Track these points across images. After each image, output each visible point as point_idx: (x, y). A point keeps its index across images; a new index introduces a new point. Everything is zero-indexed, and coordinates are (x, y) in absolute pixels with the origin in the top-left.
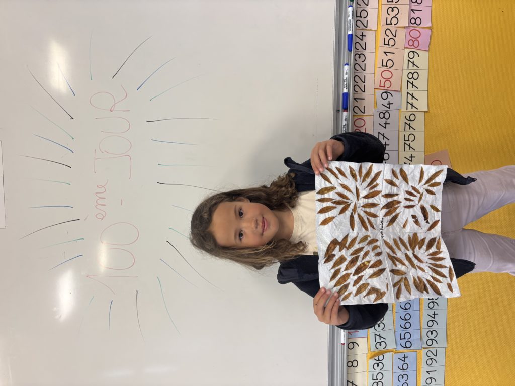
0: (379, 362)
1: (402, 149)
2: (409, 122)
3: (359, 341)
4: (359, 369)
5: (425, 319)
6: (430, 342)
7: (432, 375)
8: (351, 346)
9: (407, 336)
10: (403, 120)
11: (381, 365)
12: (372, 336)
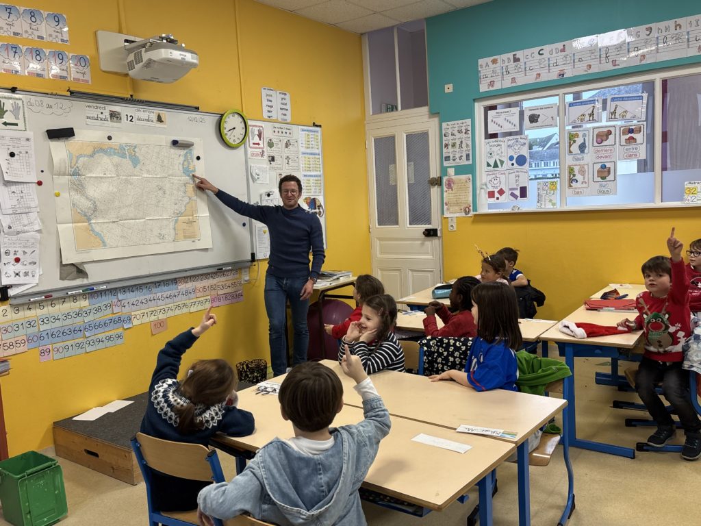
0: (77, 314)
1: (175, 304)
2: (185, 305)
3: (87, 301)
4: (72, 304)
5: (100, 336)
6: (88, 342)
7: (70, 348)
8: (84, 297)
9: (91, 328)
10: (185, 302)
11: (76, 316)
12: (90, 307)
